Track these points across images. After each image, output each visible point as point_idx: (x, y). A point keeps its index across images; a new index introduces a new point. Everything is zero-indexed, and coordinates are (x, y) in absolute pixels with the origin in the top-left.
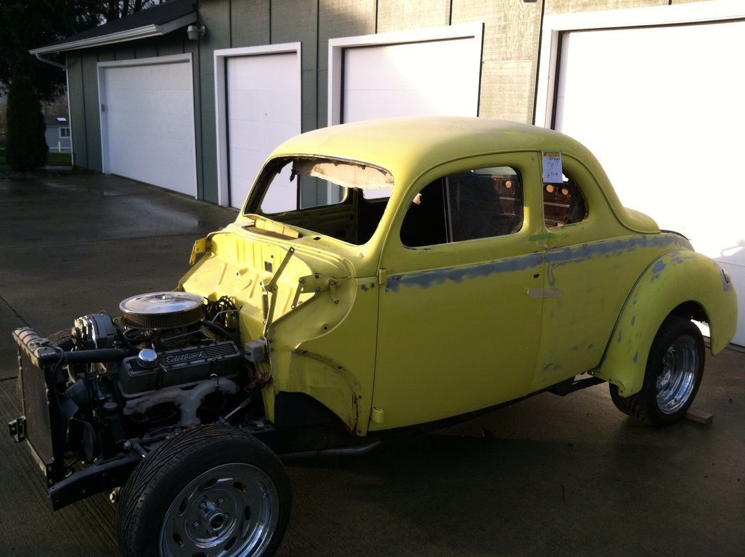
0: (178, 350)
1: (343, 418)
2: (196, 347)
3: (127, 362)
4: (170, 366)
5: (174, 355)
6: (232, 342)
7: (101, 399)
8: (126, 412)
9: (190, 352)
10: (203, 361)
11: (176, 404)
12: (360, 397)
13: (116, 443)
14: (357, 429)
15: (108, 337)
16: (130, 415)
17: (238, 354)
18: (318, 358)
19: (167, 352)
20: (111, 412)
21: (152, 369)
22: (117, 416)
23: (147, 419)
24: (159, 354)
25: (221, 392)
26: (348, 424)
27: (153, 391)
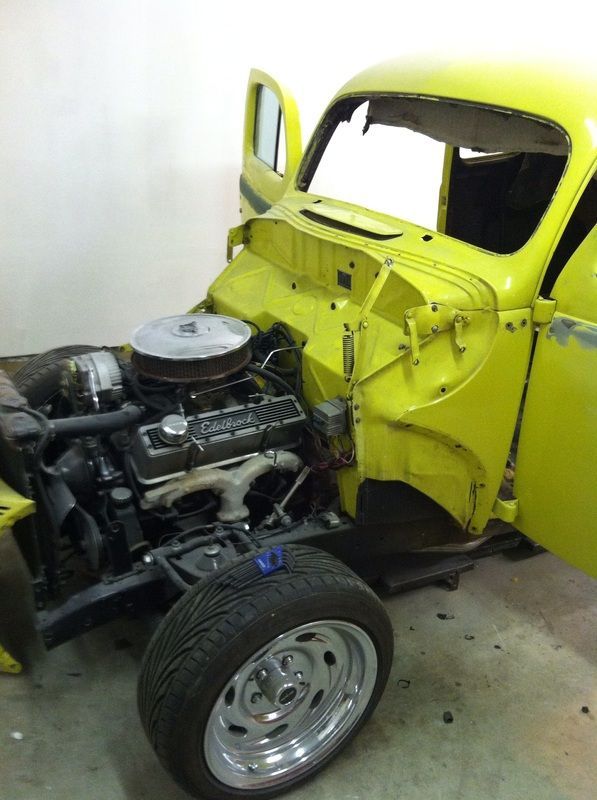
0: (217, 413)
1: (455, 514)
2: (242, 407)
3: (144, 434)
4: (207, 438)
5: (212, 419)
6: (293, 398)
7: (107, 479)
8: (145, 506)
9: (233, 415)
10: (254, 429)
11: (216, 493)
12: (482, 485)
13: (132, 549)
14: (471, 525)
15: (115, 388)
16: (150, 509)
17: (303, 416)
18: (428, 434)
19: (201, 416)
20: (123, 505)
21: (180, 445)
22: (131, 509)
23: (175, 513)
24: (190, 418)
25: (278, 471)
26: (461, 522)
27: (183, 473)
